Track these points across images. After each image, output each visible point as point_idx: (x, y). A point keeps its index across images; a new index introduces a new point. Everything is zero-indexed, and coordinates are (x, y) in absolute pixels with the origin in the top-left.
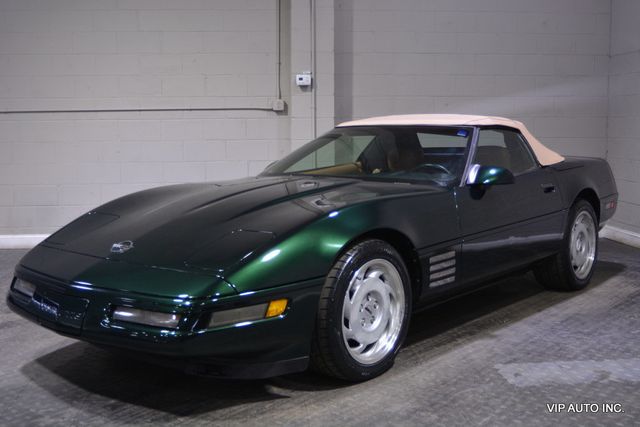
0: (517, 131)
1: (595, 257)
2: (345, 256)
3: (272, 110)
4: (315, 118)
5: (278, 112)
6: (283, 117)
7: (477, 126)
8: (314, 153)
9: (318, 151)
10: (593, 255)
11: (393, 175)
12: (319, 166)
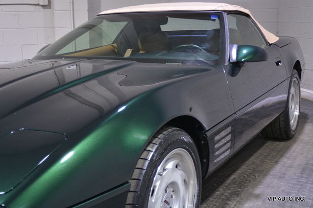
0: (247, 15)
1: (300, 112)
2: (145, 153)
3: (38, 5)
4: (73, 10)
5: (44, 6)
6: (48, 11)
7: (225, 11)
8: (74, 41)
9: (76, 40)
10: (298, 111)
11: (158, 56)
12: (78, 50)
